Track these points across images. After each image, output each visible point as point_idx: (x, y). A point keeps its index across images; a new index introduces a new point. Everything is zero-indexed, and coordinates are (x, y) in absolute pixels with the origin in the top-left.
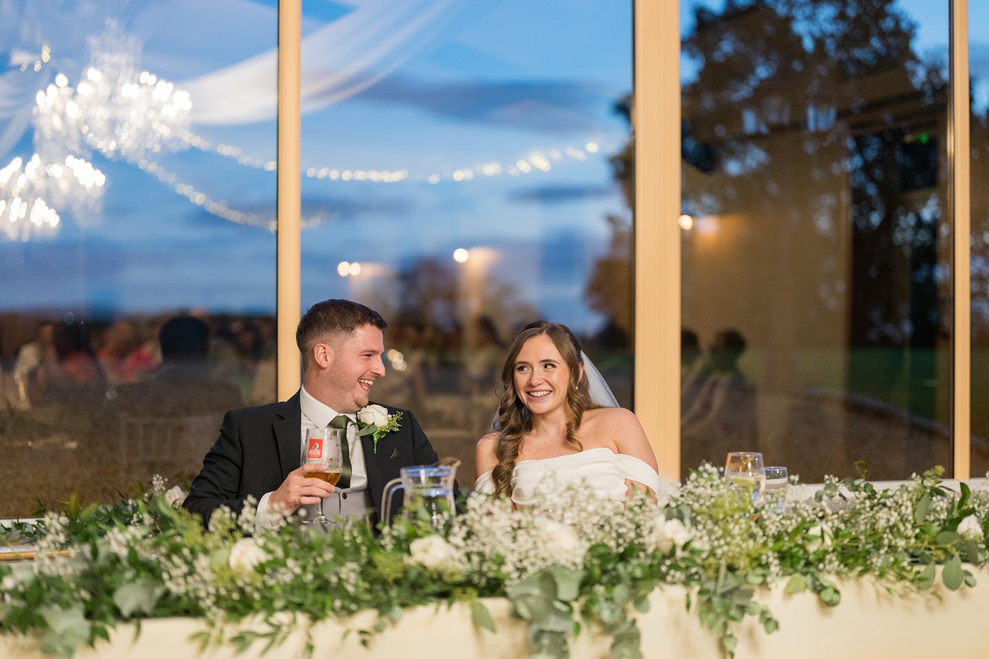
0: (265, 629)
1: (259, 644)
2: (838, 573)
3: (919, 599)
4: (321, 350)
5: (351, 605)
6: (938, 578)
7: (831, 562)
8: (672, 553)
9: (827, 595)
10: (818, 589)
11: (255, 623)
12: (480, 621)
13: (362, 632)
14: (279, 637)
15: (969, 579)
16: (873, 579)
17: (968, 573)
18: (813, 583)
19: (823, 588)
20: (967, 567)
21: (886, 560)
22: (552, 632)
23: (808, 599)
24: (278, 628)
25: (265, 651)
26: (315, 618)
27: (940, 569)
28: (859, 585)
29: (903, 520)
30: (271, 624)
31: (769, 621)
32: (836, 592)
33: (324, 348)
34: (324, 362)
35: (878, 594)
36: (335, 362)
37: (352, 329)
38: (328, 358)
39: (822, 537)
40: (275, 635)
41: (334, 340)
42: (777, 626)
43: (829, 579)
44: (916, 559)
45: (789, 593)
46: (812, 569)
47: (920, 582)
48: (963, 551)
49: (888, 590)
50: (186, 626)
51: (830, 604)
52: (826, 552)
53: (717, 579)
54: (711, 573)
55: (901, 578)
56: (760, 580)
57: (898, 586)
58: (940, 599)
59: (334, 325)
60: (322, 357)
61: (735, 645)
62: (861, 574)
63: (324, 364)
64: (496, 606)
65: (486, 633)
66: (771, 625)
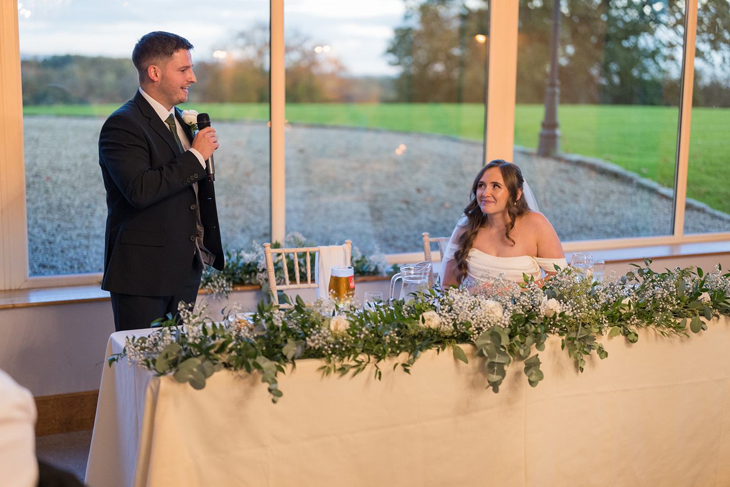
0: (354, 363)
1: (352, 371)
2: (637, 325)
3: (676, 338)
4: (152, 70)
5: (396, 350)
6: (688, 325)
7: (634, 319)
8: (554, 317)
9: (631, 337)
10: (626, 334)
11: (349, 362)
12: (458, 355)
13: (404, 365)
14: (361, 367)
15: (703, 326)
16: (654, 327)
17: (704, 323)
18: (624, 331)
19: (630, 333)
20: (703, 319)
21: (662, 316)
22: (498, 363)
23: (621, 338)
24: (360, 363)
25: (355, 374)
26: (379, 359)
27: (689, 320)
28: (647, 330)
29: (671, 294)
30: (357, 361)
31: (603, 353)
32: (636, 335)
33: (155, 68)
34: (155, 78)
35: (656, 335)
36: (163, 77)
37: (172, 54)
38: (158, 75)
39: (629, 306)
40: (360, 367)
41: (161, 62)
42: (606, 355)
43: (633, 328)
44: (676, 314)
45: (611, 336)
46: (623, 323)
47: (679, 328)
48: (700, 310)
49: (662, 332)
50: (317, 363)
51: (633, 341)
52: (631, 314)
53: (577, 331)
54: (573, 328)
55: (670, 326)
56: (598, 330)
57: (666, 331)
58: (688, 336)
59: (159, 53)
60: (153, 74)
61: (584, 364)
62: (648, 324)
63: (156, 79)
64: (465, 348)
65: (461, 363)
66: (603, 354)
